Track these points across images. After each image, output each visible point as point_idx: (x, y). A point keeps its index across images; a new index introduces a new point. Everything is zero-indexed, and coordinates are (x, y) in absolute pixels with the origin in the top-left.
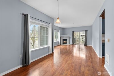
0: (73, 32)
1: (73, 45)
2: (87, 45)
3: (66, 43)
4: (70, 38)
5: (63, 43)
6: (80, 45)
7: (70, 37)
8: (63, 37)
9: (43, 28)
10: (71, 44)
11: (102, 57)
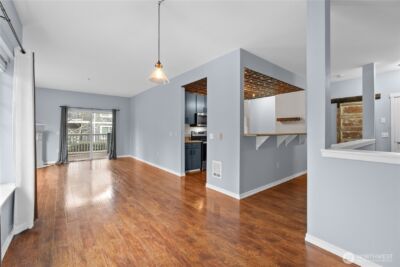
0: (65, 109)
2: (119, 157)
4: (45, 136)
7: (46, 130)
10: (53, 161)
11: (184, 175)
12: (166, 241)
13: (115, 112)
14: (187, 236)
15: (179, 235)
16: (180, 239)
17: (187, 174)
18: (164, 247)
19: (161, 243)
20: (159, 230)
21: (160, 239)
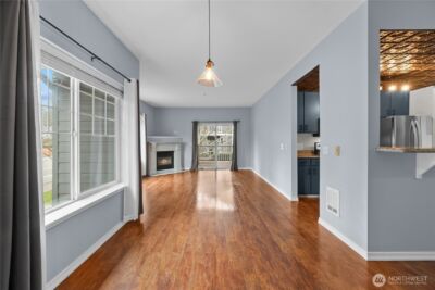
0: (195, 124)
1: (194, 170)
2: (239, 169)
3: (171, 166)
4: (183, 147)
5: (160, 168)
6: (216, 170)
7: (184, 141)
8: (157, 145)
9: (93, 96)
10: (188, 167)
11: (296, 199)
12: (216, 277)
13: (235, 123)
14: (243, 283)
15: (233, 277)
16: (232, 284)
17: (300, 199)
18: (208, 284)
19: (209, 277)
20: (218, 260)
21: (211, 272)
